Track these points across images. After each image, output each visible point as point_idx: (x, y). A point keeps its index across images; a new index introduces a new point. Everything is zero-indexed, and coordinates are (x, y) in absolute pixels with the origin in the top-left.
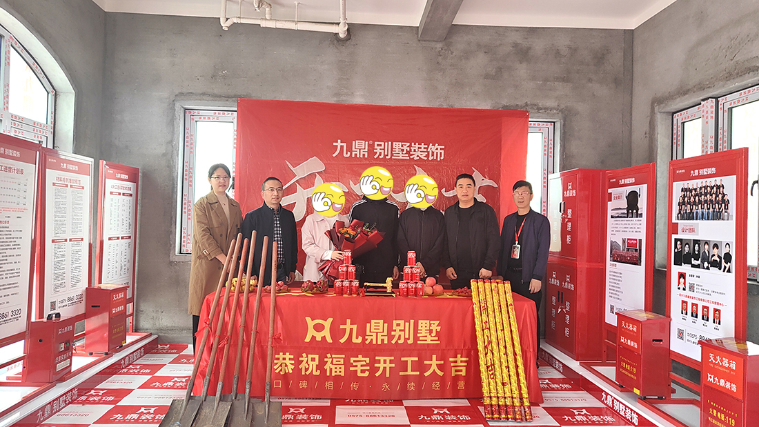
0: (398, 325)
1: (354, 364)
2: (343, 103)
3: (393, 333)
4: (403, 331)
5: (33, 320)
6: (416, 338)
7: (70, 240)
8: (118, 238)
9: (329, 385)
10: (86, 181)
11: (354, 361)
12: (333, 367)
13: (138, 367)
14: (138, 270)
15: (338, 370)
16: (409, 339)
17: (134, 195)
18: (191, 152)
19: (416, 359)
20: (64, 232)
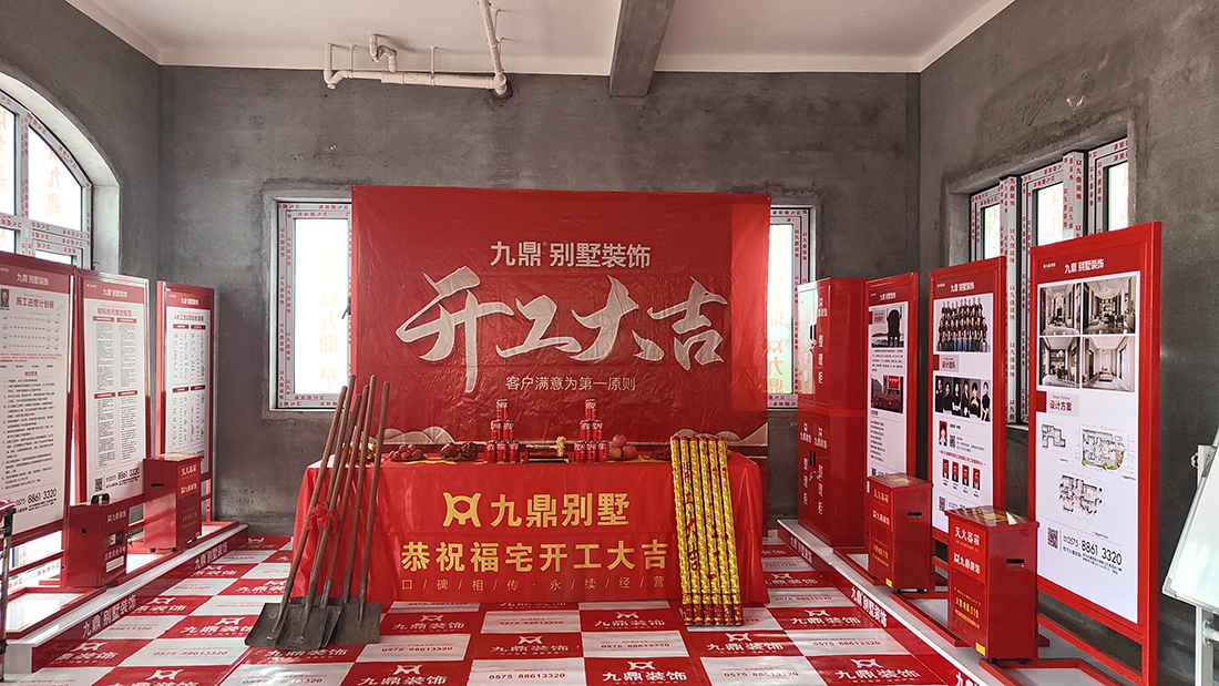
0: (571, 501)
1: (512, 555)
2: (505, 188)
3: (564, 512)
4: (578, 508)
5: (72, 503)
6: (596, 518)
7: (120, 394)
8: (187, 389)
9: (477, 585)
10: (139, 311)
11: (512, 551)
12: (483, 560)
13: (219, 568)
14: (217, 433)
15: (489, 564)
16: (586, 519)
17: (208, 328)
18: (289, 263)
19: (597, 546)
20: (111, 383)
